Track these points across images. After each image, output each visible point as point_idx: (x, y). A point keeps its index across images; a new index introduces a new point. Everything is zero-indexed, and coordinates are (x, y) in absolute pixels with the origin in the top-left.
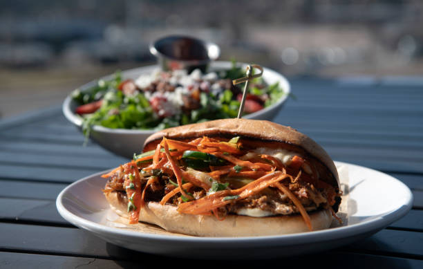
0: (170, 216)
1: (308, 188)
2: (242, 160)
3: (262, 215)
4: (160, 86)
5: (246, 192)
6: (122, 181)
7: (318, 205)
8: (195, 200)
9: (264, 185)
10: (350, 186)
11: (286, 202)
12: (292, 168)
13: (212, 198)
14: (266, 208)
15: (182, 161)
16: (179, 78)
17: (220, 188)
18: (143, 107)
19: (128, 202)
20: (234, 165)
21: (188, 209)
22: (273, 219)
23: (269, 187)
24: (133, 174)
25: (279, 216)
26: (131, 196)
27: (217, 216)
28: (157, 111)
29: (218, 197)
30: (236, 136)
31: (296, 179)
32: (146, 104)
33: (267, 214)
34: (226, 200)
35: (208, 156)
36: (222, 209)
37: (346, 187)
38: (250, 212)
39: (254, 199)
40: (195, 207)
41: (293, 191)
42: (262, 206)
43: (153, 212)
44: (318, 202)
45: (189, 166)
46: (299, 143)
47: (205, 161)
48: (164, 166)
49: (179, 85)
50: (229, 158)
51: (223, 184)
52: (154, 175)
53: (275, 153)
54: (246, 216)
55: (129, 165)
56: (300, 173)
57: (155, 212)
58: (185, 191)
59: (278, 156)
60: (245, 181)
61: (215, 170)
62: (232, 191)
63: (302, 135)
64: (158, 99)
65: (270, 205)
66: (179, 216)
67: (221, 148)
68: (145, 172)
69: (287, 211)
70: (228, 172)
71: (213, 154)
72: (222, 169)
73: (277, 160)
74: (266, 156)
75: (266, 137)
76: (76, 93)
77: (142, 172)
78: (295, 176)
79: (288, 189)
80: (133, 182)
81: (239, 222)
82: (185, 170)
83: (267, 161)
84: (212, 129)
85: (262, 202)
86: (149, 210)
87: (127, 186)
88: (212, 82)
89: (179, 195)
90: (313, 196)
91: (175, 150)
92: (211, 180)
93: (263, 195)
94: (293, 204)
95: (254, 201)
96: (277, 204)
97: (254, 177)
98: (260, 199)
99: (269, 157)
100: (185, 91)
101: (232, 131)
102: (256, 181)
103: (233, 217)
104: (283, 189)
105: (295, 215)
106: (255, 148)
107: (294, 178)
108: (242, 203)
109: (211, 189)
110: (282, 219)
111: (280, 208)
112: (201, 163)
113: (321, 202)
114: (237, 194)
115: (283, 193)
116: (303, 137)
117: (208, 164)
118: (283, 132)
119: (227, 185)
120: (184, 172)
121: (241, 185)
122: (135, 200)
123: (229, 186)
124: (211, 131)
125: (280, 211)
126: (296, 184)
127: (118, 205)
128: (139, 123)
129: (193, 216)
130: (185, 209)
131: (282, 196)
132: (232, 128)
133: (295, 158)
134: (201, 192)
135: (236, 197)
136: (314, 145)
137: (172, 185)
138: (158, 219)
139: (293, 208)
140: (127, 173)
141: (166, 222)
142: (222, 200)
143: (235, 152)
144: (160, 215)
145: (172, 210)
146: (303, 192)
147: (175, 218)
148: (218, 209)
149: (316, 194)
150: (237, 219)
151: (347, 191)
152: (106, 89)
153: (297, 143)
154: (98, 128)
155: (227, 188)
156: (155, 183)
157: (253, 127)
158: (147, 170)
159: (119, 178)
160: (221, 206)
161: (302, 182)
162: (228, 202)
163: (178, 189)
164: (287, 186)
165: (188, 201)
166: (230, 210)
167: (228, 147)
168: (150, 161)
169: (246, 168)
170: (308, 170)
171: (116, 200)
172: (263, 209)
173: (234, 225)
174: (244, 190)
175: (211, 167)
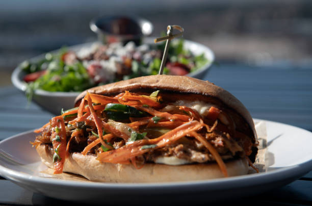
0: (92, 165)
1: (224, 137)
2: (161, 112)
3: (179, 163)
4: (97, 56)
5: (164, 141)
6: (50, 134)
7: (234, 154)
8: (114, 149)
9: (180, 134)
10: (268, 140)
11: (203, 150)
12: (208, 119)
13: (130, 147)
14: (182, 157)
15: (104, 114)
16: (115, 49)
17: (138, 138)
18: (81, 73)
19: (54, 154)
20: (153, 116)
21: (107, 158)
22: (189, 167)
23: (186, 136)
24: (58, 126)
25: (195, 164)
26: (56, 147)
27: (135, 164)
28: (93, 77)
29: (136, 146)
30: (156, 90)
31: (213, 128)
32: (83, 71)
33: (183, 162)
34: (143, 149)
35: (128, 108)
36: (140, 158)
37: (264, 141)
38: (166, 160)
39: (171, 147)
40: (114, 156)
41: (209, 140)
42: (178, 154)
43: (76, 163)
44: (234, 151)
45: (110, 118)
46: (216, 95)
47: (125, 113)
48: (87, 118)
49: (114, 55)
50: (148, 110)
51: (142, 134)
52: (79, 127)
53: (193, 105)
54: (163, 164)
55: (56, 119)
56: (216, 122)
57: (78, 162)
58: (105, 141)
59: (195, 107)
60: (162, 131)
61: (134, 121)
62: (150, 140)
63: (219, 88)
64: (94, 67)
65: (186, 153)
66: (100, 165)
67: (141, 101)
68: (71, 126)
69: (203, 159)
70: (146, 122)
71: (134, 106)
72: (142, 120)
73: (194, 112)
74: (183, 107)
75: (184, 90)
76: (25, 64)
77: (68, 126)
78: (211, 126)
79: (205, 139)
80: (58, 134)
81: (156, 170)
82: (107, 121)
83: (185, 112)
84: (134, 84)
85: (179, 150)
86: (72, 161)
87: (54, 138)
88: (144, 53)
89: (100, 145)
90: (229, 145)
91: (98, 104)
92: (130, 131)
93: (180, 144)
94: (209, 153)
95: (170, 150)
96: (193, 152)
97: (171, 127)
98: (177, 148)
99: (186, 108)
100: (119, 59)
101: (153, 85)
102: (173, 131)
103: (151, 165)
104: (199, 138)
105: (210, 163)
106: (175, 102)
107: (210, 128)
108: (159, 152)
109: (130, 139)
110: (198, 168)
111: (196, 156)
112: (121, 114)
113: (237, 150)
114: (155, 143)
115: (199, 142)
116: (219, 89)
117: (128, 115)
118: (201, 85)
119: (144, 134)
120: (105, 124)
121: (158, 135)
122: (60, 152)
123: (147, 135)
124: (133, 86)
125: (196, 159)
126: (213, 134)
127: (46, 156)
128: (76, 88)
129: (112, 165)
130: (104, 157)
131: (199, 145)
132: (152, 83)
133: (211, 109)
134: (121, 142)
135: (153, 146)
136: (231, 97)
137: (94, 136)
138: (81, 169)
139: (209, 157)
140: (54, 126)
141: (88, 171)
142: (140, 149)
143: (155, 105)
144: (82, 165)
145: (93, 159)
146: (219, 141)
147: (96, 167)
148: (136, 158)
149: (231, 142)
150: (155, 167)
151: (265, 145)
152: (51, 61)
153: (213, 95)
154: (40, 92)
155: (145, 137)
156: (79, 135)
157: (172, 81)
158: (72, 123)
159: (47, 132)
160: (139, 154)
161: (218, 132)
162: (145, 151)
163: (99, 140)
164: (204, 136)
165: (108, 151)
166: (147, 158)
167: (148, 101)
168: (75, 115)
169: (164, 119)
170: (225, 120)
171: (45, 152)
172: (180, 157)
173: (152, 173)
174: (162, 139)
175: (130, 118)
